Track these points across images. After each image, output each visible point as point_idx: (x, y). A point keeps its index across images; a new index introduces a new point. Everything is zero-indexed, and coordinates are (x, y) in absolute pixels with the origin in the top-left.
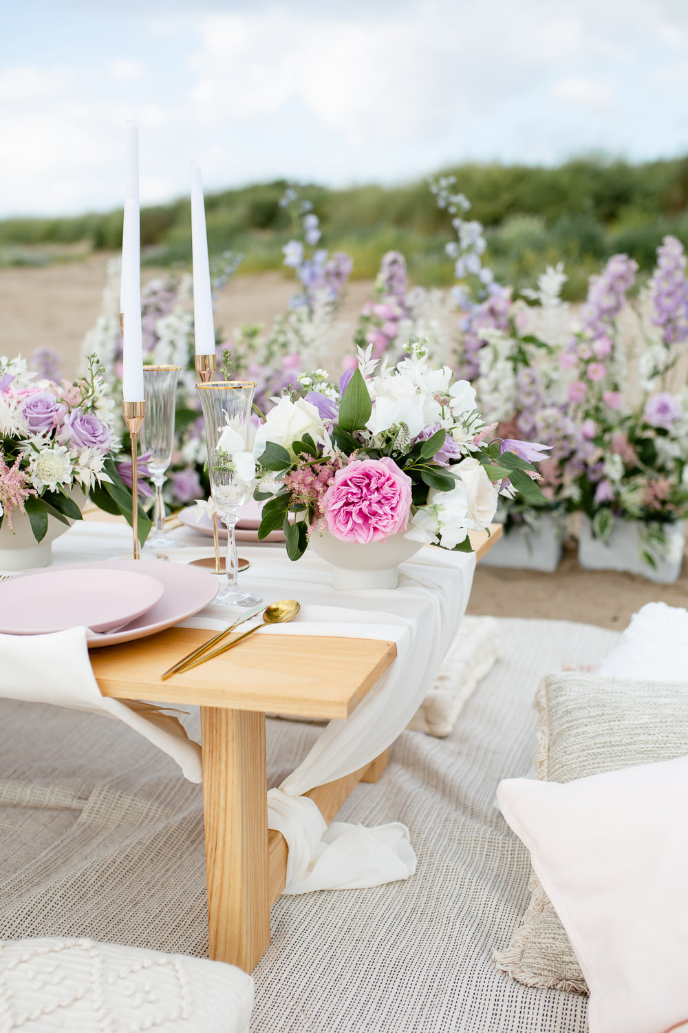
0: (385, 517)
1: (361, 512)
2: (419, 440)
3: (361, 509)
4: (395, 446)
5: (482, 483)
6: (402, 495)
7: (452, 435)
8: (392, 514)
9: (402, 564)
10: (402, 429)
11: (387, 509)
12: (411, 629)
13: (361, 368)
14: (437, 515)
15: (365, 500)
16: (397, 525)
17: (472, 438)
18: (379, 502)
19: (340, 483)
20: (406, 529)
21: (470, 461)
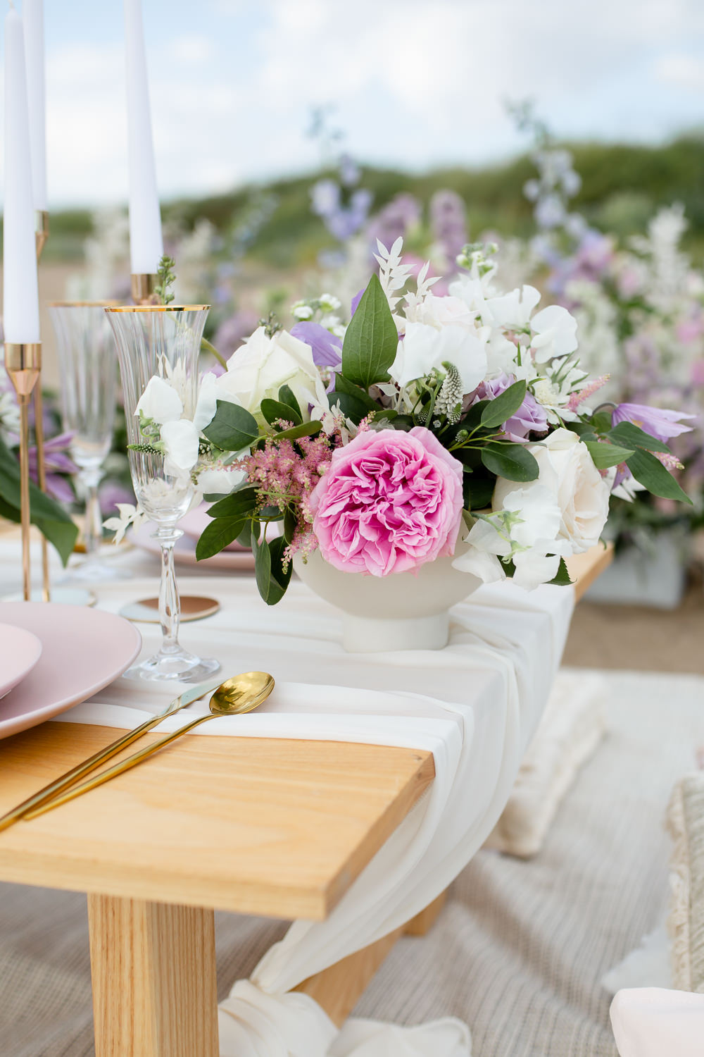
0: (416, 531)
1: (374, 523)
2: (477, 400)
3: (374, 516)
4: (438, 406)
5: (582, 472)
6: (447, 493)
7: (533, 394)
8: (429, 525)
9: (459, 606)
10: (448, 376)
11: (420, 516)
12: (462, 724)
13: (383, 279)
14: (509, 530)
15: (383, 500)
16: (436, 544)
17: (566, 399)
18: (406, 505)
19: (339, 470)
20: (453, 553)
21: (562, 434)
